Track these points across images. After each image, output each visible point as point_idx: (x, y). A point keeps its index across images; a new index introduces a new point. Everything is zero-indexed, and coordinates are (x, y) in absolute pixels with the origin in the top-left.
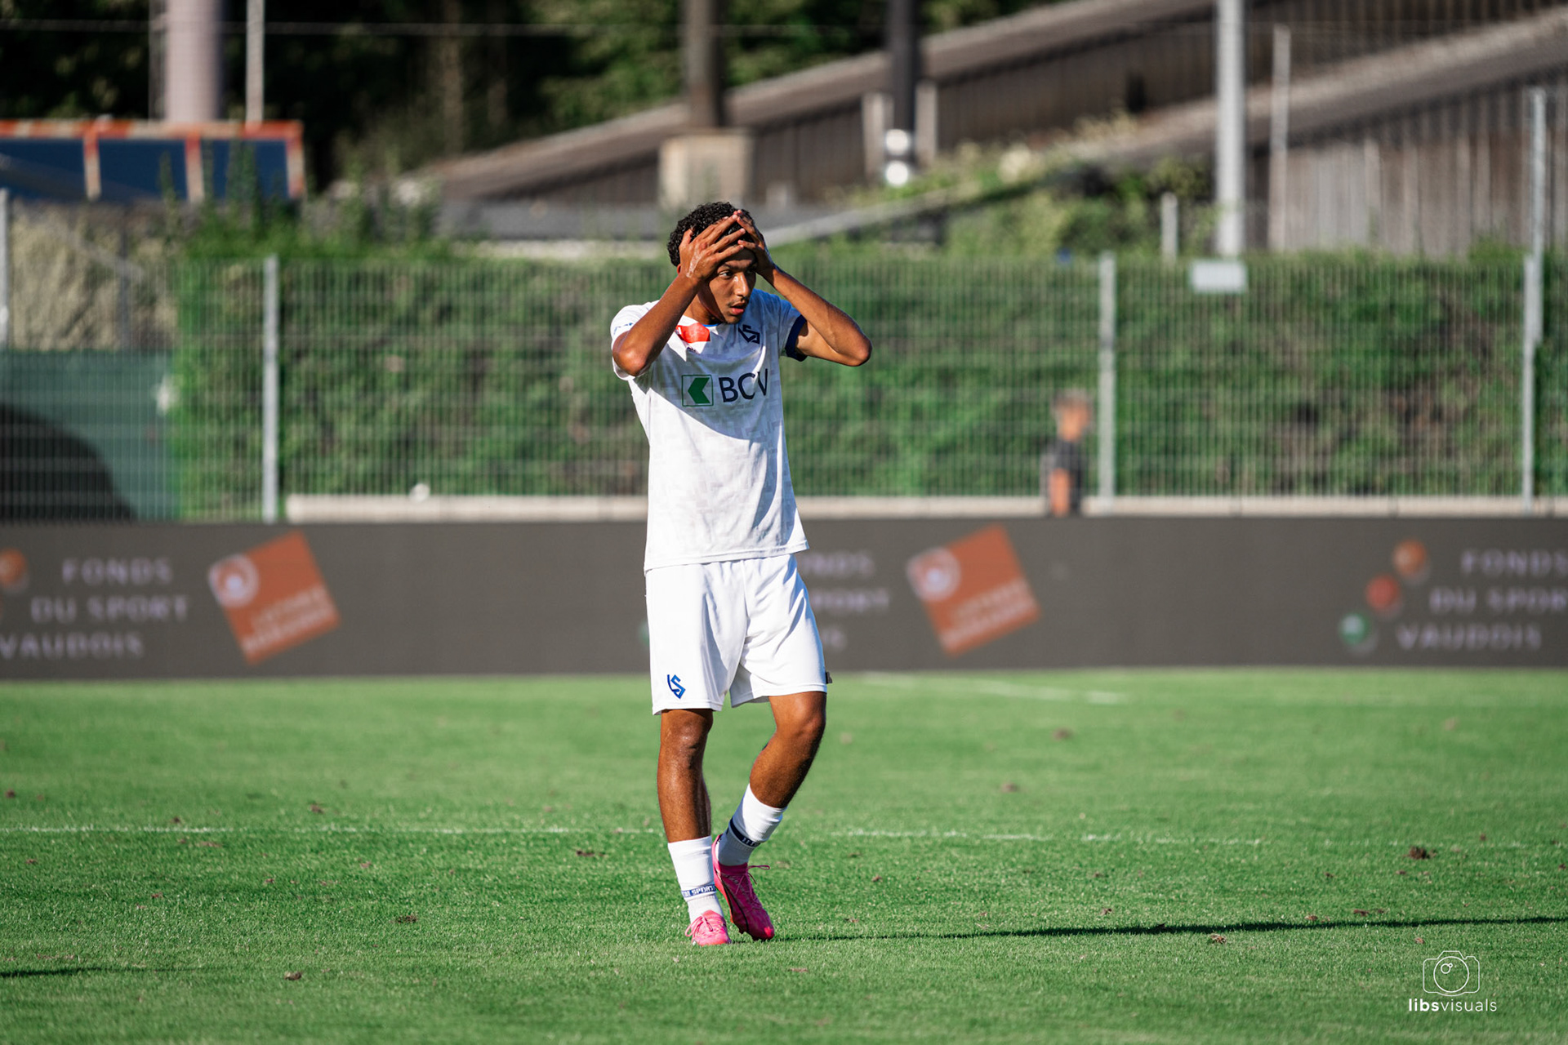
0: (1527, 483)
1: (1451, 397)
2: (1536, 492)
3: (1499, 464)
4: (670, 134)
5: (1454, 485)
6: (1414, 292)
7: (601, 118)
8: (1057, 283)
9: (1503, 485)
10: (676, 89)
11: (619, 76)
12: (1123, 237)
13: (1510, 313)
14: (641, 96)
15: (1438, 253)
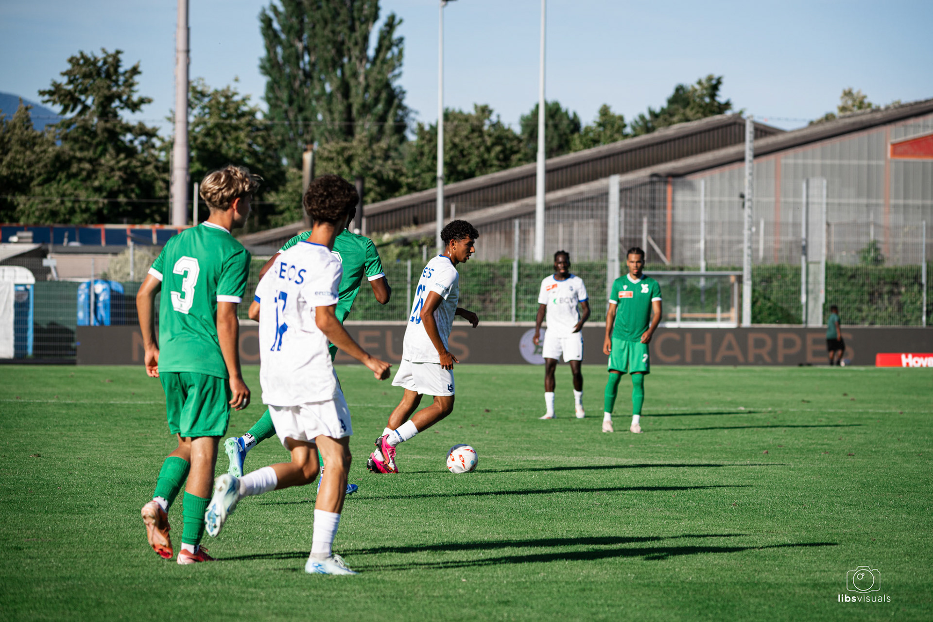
0: (513, 318)
1: (495, 296)
2: (516, 320)
3: (507, 313)
4: (300, 229)
5: (495, 318)
6: (486, 271)
7: (282, 225)
8: (396, 267)
9: (508, 319)
10: (301, 218)
11: (287, 215)
12: (413, 256)
13: (509, 275)
14: (292, 220)
15: (491, 261)
